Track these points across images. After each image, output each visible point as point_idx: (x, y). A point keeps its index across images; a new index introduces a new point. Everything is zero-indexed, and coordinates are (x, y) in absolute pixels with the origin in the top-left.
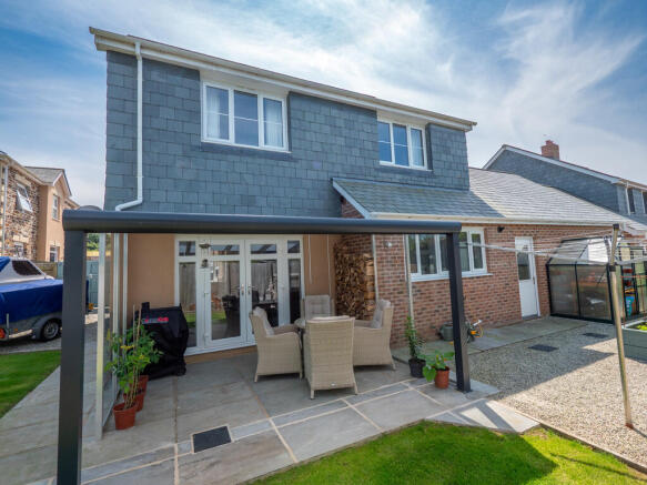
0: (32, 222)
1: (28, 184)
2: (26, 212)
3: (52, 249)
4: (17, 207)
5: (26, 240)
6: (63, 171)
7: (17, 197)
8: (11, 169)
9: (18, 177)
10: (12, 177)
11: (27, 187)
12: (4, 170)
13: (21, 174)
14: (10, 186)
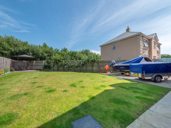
0: (148, 50)
1: (146, 39)
2: (147, 47)
3: (154, 57)
4: (144, 46)
5: (147, 54)
6: (156, 34)
7: (144, 43)
8: (142, 36)
9: (144, 38)
10: (142, 38)
11: (146, 40)
12: (141, 37)
13: (145, 37)
14: (142, 41)
